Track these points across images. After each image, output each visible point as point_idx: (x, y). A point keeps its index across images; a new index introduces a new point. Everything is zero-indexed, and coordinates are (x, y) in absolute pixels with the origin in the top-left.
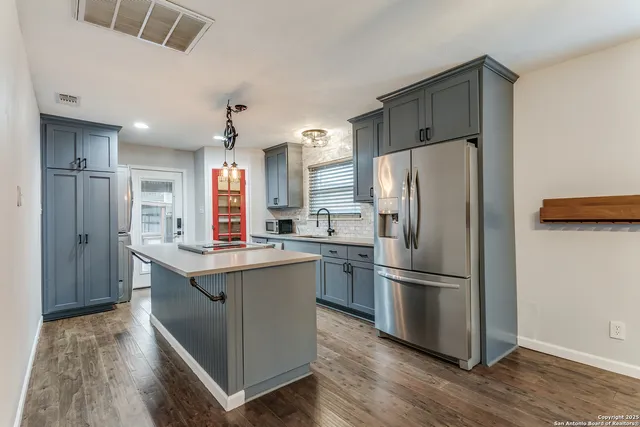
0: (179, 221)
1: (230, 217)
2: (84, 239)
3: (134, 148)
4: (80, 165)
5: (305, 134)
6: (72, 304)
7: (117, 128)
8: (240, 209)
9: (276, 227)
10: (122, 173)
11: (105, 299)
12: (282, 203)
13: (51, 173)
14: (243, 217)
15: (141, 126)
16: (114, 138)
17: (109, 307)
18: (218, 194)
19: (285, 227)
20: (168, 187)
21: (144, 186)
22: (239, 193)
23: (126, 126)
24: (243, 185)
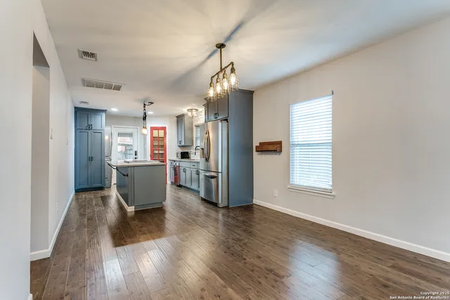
0: (136, 152)
1: (159, 150)
2: (91, 159)
3: (112, 118)
4: (89, 127)
5: (188, 110)
6: (86, 186)
7: (105, 111)
8: (164, 147)
9: (180, 155)
10: (107, 130)
11: (100, 185)
12: (183, 144)
13: (78, 131)
14: (165, 151)
15: (114, 110)
16: (104, 115)
17: (101, 188)
18: (153, 138)
19: (185, 155)
20: (131, 135)
21: (120, 134)
22: (163, 139)
23: (108, 110)
24: (165, 133)
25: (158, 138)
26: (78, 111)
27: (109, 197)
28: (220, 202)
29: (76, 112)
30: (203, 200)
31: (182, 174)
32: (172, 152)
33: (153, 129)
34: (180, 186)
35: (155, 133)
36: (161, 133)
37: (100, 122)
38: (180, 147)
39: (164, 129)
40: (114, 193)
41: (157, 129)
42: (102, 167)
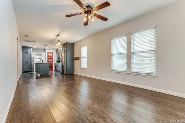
1: (50, 60)
2: (27, 62)
3: (34, 50)
4: (27, 52)
6: (25, 71)
8: (52, 59)
9: (57, 61)
10: (32, 53)
11: (30, 71)
12: (58, 58)
14: (52, 60)
15: (35, 47)
16: (31, 49)
17: (31, 72)
18: (48, 56)
19: (59, 62)
20: (41, 55)
21: (37, 55)
22: (52, 56)
23: (33, 47)
24: (52, 54)
25: (50, 56)
26: (23, 47)
27: (33, 73)
28: (64, 73)
29: (22, 48)
30: (61, 73)
31: (57, 67)
32: (55, 60)
33: (48, 53)
34: (57, 71)
35: (49, 54)
36: (51, 54)
37: (30, 51)
38: (58, 59)
39: (52, 53)
40: (35, 73)
41: (50, 53)
42: (31, 65)
